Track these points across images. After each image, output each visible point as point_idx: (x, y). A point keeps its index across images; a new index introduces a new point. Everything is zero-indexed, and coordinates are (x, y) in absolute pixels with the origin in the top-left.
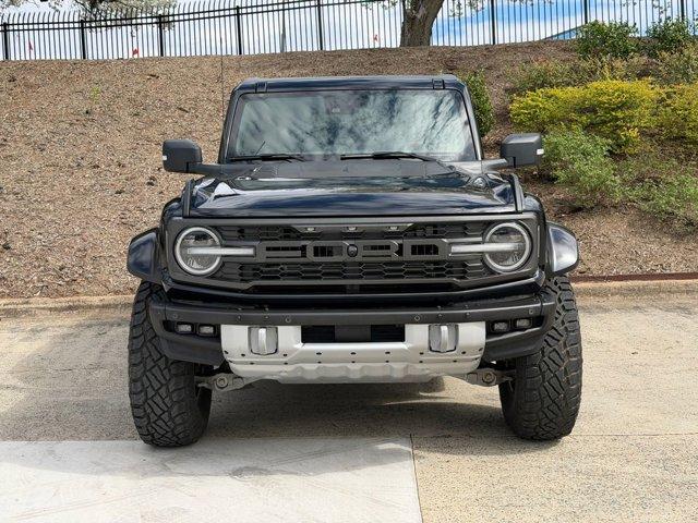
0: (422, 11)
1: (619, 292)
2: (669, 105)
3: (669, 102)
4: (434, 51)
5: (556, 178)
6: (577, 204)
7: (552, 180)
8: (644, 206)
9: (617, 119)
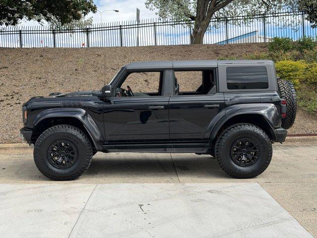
0: (200, 30)
1: (299, 140)
2: (310, 71)
3: (310, 69)
4: (208, 46)
8: (305, 109)
9: (290, 75)
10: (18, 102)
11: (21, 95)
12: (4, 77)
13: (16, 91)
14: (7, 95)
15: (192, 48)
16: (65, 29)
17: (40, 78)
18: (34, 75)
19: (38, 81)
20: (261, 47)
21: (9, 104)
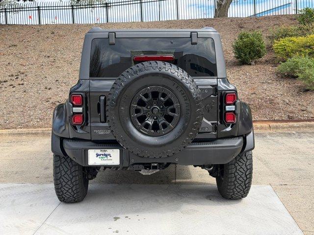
0: (224, 2)
4: (232, 20)
5: (297, 77)
6: (308, 88)
7: (295, 77)
10: (21, 83)
11: (26, 76)
12: (11, 56)
13: (22, 71)
14: (12, 76)
15: (214, 22)
16: (86, 4)
17: (49, 57)
18: (43, 53)
19: (46, 60)
20: (291, 19)
21: (12, 85)
